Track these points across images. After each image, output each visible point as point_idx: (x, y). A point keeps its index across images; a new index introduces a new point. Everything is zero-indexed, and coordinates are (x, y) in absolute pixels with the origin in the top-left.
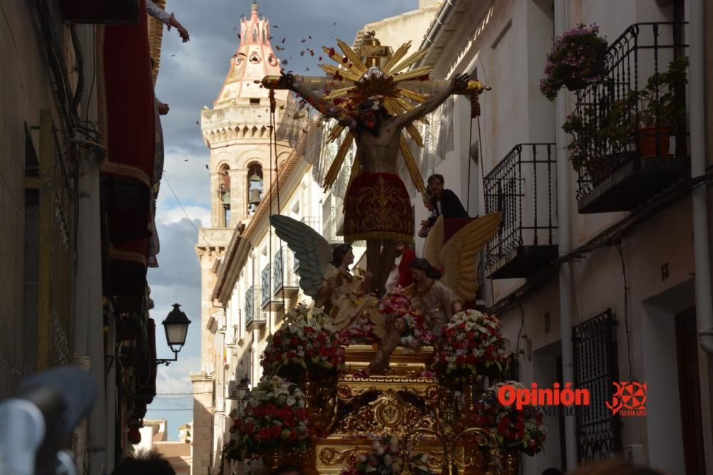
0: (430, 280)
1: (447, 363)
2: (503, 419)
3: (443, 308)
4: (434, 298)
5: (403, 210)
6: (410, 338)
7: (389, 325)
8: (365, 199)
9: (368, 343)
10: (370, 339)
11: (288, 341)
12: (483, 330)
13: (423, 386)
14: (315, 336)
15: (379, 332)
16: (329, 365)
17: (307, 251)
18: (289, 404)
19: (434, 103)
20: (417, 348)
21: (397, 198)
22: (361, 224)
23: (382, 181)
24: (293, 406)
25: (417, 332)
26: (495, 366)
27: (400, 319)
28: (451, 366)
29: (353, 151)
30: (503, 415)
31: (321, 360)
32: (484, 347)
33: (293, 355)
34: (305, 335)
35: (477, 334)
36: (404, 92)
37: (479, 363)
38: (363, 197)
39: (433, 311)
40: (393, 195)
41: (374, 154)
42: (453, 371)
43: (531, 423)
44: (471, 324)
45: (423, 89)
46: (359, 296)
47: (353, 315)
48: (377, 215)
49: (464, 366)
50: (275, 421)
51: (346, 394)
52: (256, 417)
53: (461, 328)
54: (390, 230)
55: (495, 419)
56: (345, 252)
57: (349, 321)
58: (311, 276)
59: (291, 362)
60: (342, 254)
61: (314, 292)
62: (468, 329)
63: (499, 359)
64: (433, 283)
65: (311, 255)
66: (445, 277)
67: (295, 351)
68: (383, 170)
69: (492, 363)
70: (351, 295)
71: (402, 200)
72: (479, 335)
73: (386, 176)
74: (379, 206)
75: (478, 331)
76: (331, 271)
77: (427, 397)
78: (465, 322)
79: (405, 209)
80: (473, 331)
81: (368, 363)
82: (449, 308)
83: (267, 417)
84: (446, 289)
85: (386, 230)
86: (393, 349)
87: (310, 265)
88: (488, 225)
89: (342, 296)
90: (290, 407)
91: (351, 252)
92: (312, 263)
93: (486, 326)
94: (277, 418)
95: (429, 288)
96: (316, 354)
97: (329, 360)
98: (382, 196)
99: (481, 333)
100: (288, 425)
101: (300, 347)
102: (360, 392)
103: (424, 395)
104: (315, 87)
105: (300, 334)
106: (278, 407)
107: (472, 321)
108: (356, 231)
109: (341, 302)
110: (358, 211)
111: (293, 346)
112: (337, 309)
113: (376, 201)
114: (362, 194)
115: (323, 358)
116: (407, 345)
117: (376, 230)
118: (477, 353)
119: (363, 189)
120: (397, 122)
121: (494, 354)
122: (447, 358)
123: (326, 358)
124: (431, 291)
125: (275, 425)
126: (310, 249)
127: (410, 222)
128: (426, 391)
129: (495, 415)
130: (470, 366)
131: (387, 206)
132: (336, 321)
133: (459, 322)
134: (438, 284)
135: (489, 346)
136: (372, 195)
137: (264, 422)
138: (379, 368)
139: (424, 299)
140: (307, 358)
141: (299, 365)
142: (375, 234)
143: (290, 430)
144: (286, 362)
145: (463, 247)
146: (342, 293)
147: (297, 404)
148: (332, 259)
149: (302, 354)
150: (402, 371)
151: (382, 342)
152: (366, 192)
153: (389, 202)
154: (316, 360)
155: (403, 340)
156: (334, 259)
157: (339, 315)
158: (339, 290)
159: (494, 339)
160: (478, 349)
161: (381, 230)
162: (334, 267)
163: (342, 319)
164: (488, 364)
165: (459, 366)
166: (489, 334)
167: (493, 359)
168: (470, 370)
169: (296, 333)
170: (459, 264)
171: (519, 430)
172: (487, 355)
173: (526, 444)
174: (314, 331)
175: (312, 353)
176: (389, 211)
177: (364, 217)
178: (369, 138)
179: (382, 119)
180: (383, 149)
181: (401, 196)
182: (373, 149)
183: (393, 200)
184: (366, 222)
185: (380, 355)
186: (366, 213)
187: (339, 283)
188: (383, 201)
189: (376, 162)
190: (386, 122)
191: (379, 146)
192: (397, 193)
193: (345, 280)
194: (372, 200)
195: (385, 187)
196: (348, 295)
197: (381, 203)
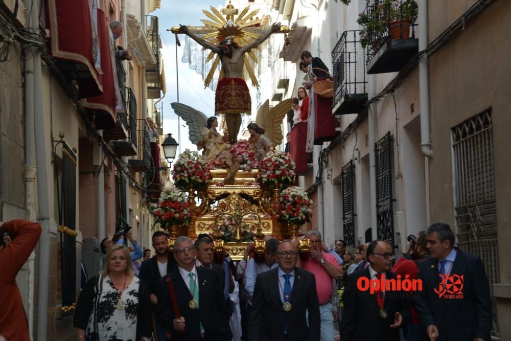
0: (258, 135)
1: (262, 178)
2: (289, 206)
3: (265, 149)
4: (260, 144)
6: (245, 165)
7: (233, 159)
8: (224, 92)
9: (224, 168)
10: (225, 166)
11: (179, 169)
12: (281, 160)
13: (251, 190)
14: (193, 166)
15: (229, 163)
16: (200, 181)
17: (193, 121)
18: (179, 201)
19: (263, 38)
20: (249, 171)
21: (242, 91)
22: (222, 106)
23: (233, 82)
24: (181, 202)
25: (249, 162)
26: (287, 179)
27: (240, 156)
28: (264, 179)
29: (220, 66)
30: (289, 204)
31: (196, 178)
32: (281, 170)
33: (182, 176)
34: (188, 166)
35: (278, 163)
36: (246, 33)
37: (278, 177)
38: (223, 91)
39: (260, 150)
40: (239, 90)
41: (230, 68)
42: (266, 182)
43: (304, 207)
44: (275, 158)
45: (257, 31)
46: (221, 144)
47: (217, 154)
48: (230, 100)
49: (270, 179)
50: (172, 210)
51: (212, 195)
52: (162, 208)
53: (270, 160)
54: (237, 108)
55: (285, 206)
56: (213, 121)
57: (215, 157)
58: (195, 134)
59: (181, 179)
60: (211, 122)
61: (197, 142)
62: (273, 160)
63: (289, 175)
64: (259, 136)
65: (195, 123)
66: (266, 133)
67: (183, 174)
68: (234, 76)
69: (286, 177)
70: (217, 143)
71: (244, 92)
72: (279, 164)
73: (236, 80)
74: (231, 96)
75: (279, 161)
76: (206, 131)
77: (254, 196)
78: (272, 157)
79: (246, 97)
80: (276, 161)
81: (223, 179)
82: (267, 149)
83: (167, 207)
84: (266, 139)
85: (235, 109)
86: (237, 171)
87: (194, 128)
88: (287, 105)
90: (179, 202)
91: (216, 121)
92: (196, 127)
93: (283, 158)
94: (173, 208)
95: (257, 139)
96: (194, 175)
97: (200, 178)
98: (233, 91)
99: (280, 162)
100: (178, 211)
101: (186, 172)
102: (219, 193)
103: (252, 194)
104: (199, 32)
105: (186, 165)
106: (174, 202)
107: (276, 156)
108: (220, 110)
109: (211, 147)
110: (221, 99)
111: (182, 171)
112: (209, 151)
113: (229, 94)
114: (222, 90)
115: (198, 177)
116: (244, 169)
117: (230, 109)
118: (278, 172)
119: (223, 87)
120: (242, 50)
121: (287, 173)
122: (263, 176)
123: (199, 177)
124: (258, 140)
125: (171, 211)
126: (194, 120)
127: (249, 104)
128: (254, 192)
129: (285, 204)
130: (273, 179)
131: (236, 96)
132: (209, 157)
133: (269, 157)
134: (262, 136)
135: (284, 169)
136: (227, 90)
137: (166, 210)
138: (230, 181)
139: (256, 144)
140: (189, 177)
141: (185, 181)
142: (229, 111)
143: (179, 214)
144: (179, 179)
145: (274, 116)
146: (211, 143)
147: (183, 201)
148: (207, 125)
149: (186, 175)
150: (241, 183)
151: (231, 168)
152: (225, 88)
153: (237, 93)
154: (193, 178)
156: (208, 124)
157: (210, 154)
158: (210, 141)
159: (287, 165)
160: (278, 170)
161: (232, 108)
162: (207, 129)
163: (212, 156)
164: (283, 178)
165: (268, 180)
166: (284, 163)
167: (286, 175)
168: (274, 182)
169: (183, 165)
170: (273, 125)
171: (297, 211)
172: (283, 173)
173: (300, 218)
174: (193, 163)
175: (191, 174)
176: (237, 98)
177: (224, 102)
178: (227, 60)
179: (233, 49)
180: (234, 65)
181: (244, 90)
182: (229, 65)
183: (239, 92)
184: (225, 105)
185: (229, 174)
186: (225, 100)
187: (210, 137)
188: (234, 93)
189: (231, 72)
190: (237, 50)
191: (232, 63)
192: (242, 88)
193: (213, 136)
194: (228, 93)
195: (235, 85)
196: (215, 143)
197: (232, 94)
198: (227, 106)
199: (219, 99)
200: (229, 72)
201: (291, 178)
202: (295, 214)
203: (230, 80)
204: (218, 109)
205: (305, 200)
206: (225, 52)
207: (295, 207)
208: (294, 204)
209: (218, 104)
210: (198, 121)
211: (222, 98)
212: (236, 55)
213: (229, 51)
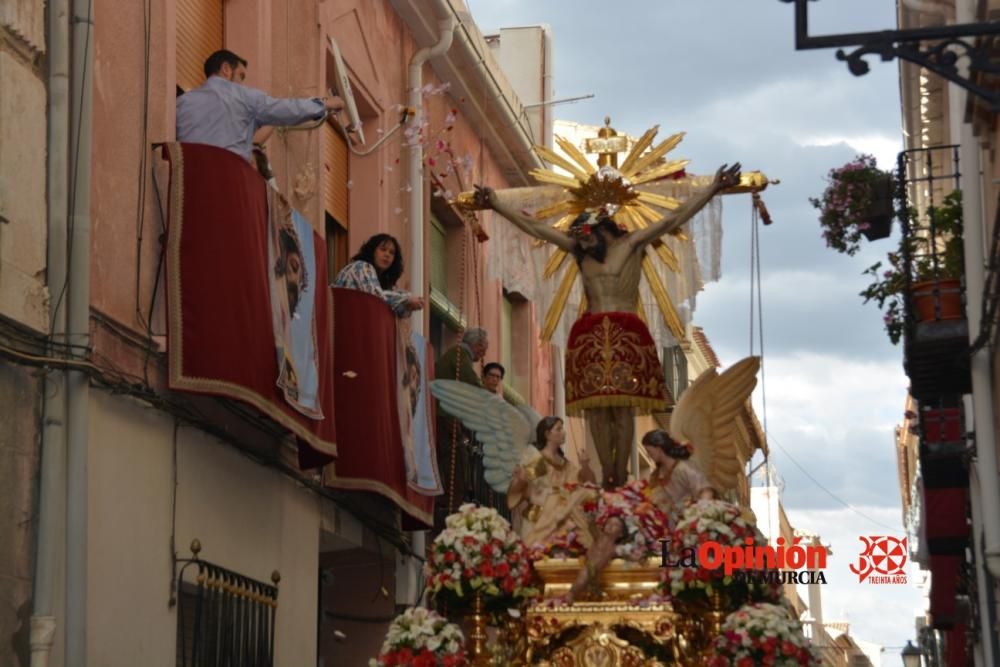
0: (671, 462)
1: (672, 581)
4: (678, 487)
5: (639, 363)
6: (628, 547)
8: (582, 352)
9: (573, 556)
10: (574, 550)
11: (439, 558)
12: (724, 529)
13: (649, 617)
14: (477, 548)
15: (586, 540)
16: (493, 590)
17: (493, 429)
18: (430, 649)
19: (689, 209)
20: (643, 562)
21: (630, 347)
22: (579, 387)
23: (606, 324)
24: (436, 651)
25: (640, 538)
26: (741, 584)
27: (615, 520)
28: (676, 584)
31: (483, 583)
33: (447, 577)
34: (464, 548)
35: (714, 535)
36: (644, 196)
37: (715, 577)
38: (581, 348)
39: (679, 505)
40: (623, 343)
41: (599, 287)
42: (681, 592)
44: (705, 522)
45: (678, 190)
47: (560, 516)
48: (598, 372)
49: (692, 584)
51: (538, 630)
53: (693, 528)
54: (618, 393)
55: (732, 662)
56: (551, 428)
57: (554, 526)
58: (503, 464)
59: (444, 588)
60: (547, 431)
62: (701, 528)
64: (676, 465)
65: (501, 435)
67: (448, 572)
68: (612, 308)
70: (562, 489)
71: (636, 348)
72: (717, 537)
73: (615, 317)
74: (601, 359)
75: (716, 531)
76: (531, 456)
77: (657, 633)
78: (698, 520)
80: (708, 531)
81: (570, 586)
84: (692, 473)
85: (612, 393)
86: (606, 564)
87: (500, 449)
89: (546, 491)
90: (433, 652)
91: (561, 428)
92: (504, 446)
93: (730, 524)
95: (672, 473)
96: (478, 573)
97: (494, 582)
98: (607, 345)
99: (720, 533)
101: (456, 566)
102: (559, 627)
103: (651, 629)
105: (458, 546)
106: (417, 652)
107: (707, 517)
109: (545, 498)
110: (575, 370)
111: (447, 565)
112: (539, 509)
113: (597, 354)
114: (579, 345)
116: (625, 557)
117: (598, 393)
119: (583, 337)
120: (634, 239)
122: (672, 574)
123: (492, 580)
124: (674, 477)
126: (498, 427)
128: (656, 624)
129: (732, 656)
130: (700, 584)
131: (614, 359)
133: (692, 519)
134: (683, 466)
136: (592, 345)
138: (590, 592)
140: (465, 580)
141: (454, 591)
142: (595, 400)
144: (438, 587)
146: (545, 486)
147: (443, 647)
148: (534, 439)
149: (457, 575)
150: (623, 596)
151: (589, 553)
152: (584, 341)
153: (617, 353)
154: (475, 583)
155: (619, 549)
156: (537, 438)
157: (542, 518)
159: (740, 542)
161: (605, 393)
162: (535, 449)
164: (726, 580)
165: (687, 585)
166: (732, 535)
168: (703, 591)
169: (452, 547)
170: (711, 436)
174: (476, 542)
175: (471, 573)
176: (617, 365)
177: (582, 377)
178: (591, 265)
179: (608, 236)
180: (611, 278)
181: (636, 343)
182: (597, 280)
183: (622, 350)
184: (584, 383)
185: (584, 575)
186: (584, 370)
187: (541, 471)
188: (607, 354)
189: (602, 298)
190: (620, 240)
191: (605, 275)
192: (630, 339)
193: (551, 468)
194: (593, 351)
195: (611, 333)
196: (556, 489)
197: (604, 355)
198: (589, 387)
199: (571, 371)
200: (597, 299)
203: (600, 319)
204: (571, 396)
206: (585, 245)
207: (760, 664)
208: (758, 655)
209: (569, 384)
210: (509, 431)
211: (578, 366)
212: (618, 253)
213: (595, 243)
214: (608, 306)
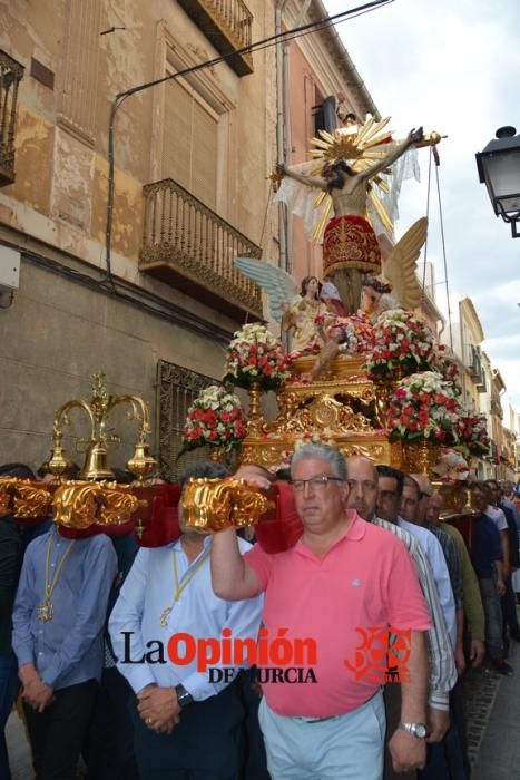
0: (378, 295)
1: (366, 361)
2: (406, 409)
5: (362, 242)
12: (401, 325)
15: (320, 343)
18: (214, 409)
21: (357, 233)
23: (343, 222)
25: (353, 338)
26: (412, 359)
28: (368, 363)
30: (406, 405)
31: (250, 370)
32: (400, 341)
35: (394, 329)
37: (394, 356)
38: (328, 237)
43: (439, 412)
48: (338, 249)
49: (379, 361)
53: (380, 327)
54: (350, 260)
55: (400, 409)
57: (309, 339)
62: (386, 326)
63: (417, 352)
64: (380, 296)
69: (409, 356)
71: (361, 234)
72: (396, 331)
73: (348, 218)
74: (340, 241)
75: (395, 327)
76: (298, 300)
78: (384, 321)
79: (366, 242)
80: (391, 327)
89: (305, 320)
90: (215, 411)
93: (405, 322)
98: (343, 234)
99: (397, 328)
106: (206, 411)
109: (305, 323)
112: (302, 330)
116: (344, 352)
117: (337, 261)
118: (393, 347)
119: (329, 232)
121: (412, 347)
122: (367, 357)
129: (400, 406)
130: (384, 361)
131: (347, 240)
135: (406, 339)
136: (335, 234)
138: (318, 374)
140: (240, 368)
146: (305, 317)
152: (332, 233)
153: (349, 237)
154: (246, 369)
158: (302, 314)
159: (412, 332)
160: (394, 342)
161: (341, 260)
162: (299, 297)
164: (403, 357)
165: (376, 362)
166: (406, 329)
167: (410, 352)
171: (423, 420)
172: (404, 348)
173: (427, 434)
174: (248, 344)
176: (349, 244)
177: (329, 253)
179: (345, 174)
180: (346, 197)
184: (330, 257)
186: (330, 250)
187: (302, 308)
189: (342, 209)
191: (343, 195)
192: (357, 229)
193: (308, 307)
194: (335, 237)
195: (345, 226)
196: (312, 318)
197: (341, 239)
200: (339, 210)
201: (421, 357)
202: (418, 426)
203: (339, 220)
205: (441, 396)
207: (418, 410)
208: (417, 404)
212: (350, 183)
214: (346, 212)
